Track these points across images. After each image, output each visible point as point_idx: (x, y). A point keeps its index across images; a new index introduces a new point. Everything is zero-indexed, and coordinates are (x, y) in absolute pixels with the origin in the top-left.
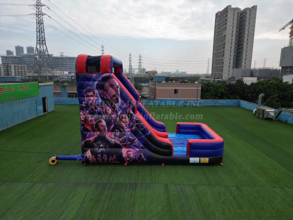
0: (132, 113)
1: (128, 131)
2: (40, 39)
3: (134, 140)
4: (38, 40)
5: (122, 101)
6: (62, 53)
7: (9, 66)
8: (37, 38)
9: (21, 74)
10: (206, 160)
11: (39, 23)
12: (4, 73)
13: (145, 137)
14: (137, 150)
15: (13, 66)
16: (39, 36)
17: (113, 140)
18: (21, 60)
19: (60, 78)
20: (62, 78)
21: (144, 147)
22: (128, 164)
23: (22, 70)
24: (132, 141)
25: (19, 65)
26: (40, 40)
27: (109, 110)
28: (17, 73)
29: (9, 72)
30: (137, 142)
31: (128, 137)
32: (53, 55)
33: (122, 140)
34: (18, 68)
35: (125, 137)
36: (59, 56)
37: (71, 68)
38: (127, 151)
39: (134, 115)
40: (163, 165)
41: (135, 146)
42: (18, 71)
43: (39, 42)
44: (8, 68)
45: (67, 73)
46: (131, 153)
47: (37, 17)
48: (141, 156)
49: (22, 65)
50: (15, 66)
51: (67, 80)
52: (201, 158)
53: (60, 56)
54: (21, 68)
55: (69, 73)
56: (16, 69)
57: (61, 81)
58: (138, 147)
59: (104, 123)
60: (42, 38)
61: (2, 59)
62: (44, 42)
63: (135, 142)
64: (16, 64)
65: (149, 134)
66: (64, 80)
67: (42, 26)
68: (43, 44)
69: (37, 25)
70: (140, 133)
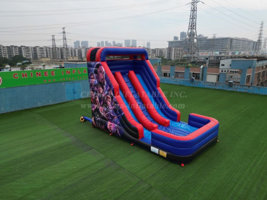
0: (113, 95)
1: (111, 109)
2: (192, 24)
3: (114, 117)
4: (190, 26)
5: (107, 84)
6: (215, 35)
7: (171, 49)
8: (189, 24)
9: (178, 55)
10: (164, 154)
11: (193, 11)
12: (167, 55)
13: (121, 116)
14: (116, 125)
15: (173, 49)
16: (192, 22)
17: (102, 113)
18: (182, 43)
19: (198, 59)
20: (199, 59)
21: (120, 124)
22: (112, 135)
23: (179, 52)
24: (113, 117)
25: (178, 48)
26: (191, 26)
27: (101, 90)
28: (176, 55)
29: (171, 54)
30: (116, 119)
31: (110, 114)
32: (208, 37)
33: (107, 115)
34: (177, 50)
35: (108, 113)
36: (211, 38)
37: (222, 49)
38: (110, 124)
39: (114, 97)
40: (132, 144)
41: (114, 122)
42: (177, 53)
43: (190, 28)
44: (170, 50)
45: (218, 53)
46: (112, 127)
47: (192, 5)
48: (117, 131)
49: (180, 48)
50: (175, 49)
51: (203, 60)
52: (160, 150)
53: (213, 38)
54: (180, 51)
55: (220, 53)
56: (176, 51)
57: (198, 62)
58: (116, 124)
59: (98, 99)
60: (193, 24)
61: (169, 44)
62: (194, 27)
63: (114, 119)
64: (176, 47)
65: (123, 115)
66: (201, 60)
67: (195, 12)
68: (193, 29)
69: (191, 13)
70: (117, 112)
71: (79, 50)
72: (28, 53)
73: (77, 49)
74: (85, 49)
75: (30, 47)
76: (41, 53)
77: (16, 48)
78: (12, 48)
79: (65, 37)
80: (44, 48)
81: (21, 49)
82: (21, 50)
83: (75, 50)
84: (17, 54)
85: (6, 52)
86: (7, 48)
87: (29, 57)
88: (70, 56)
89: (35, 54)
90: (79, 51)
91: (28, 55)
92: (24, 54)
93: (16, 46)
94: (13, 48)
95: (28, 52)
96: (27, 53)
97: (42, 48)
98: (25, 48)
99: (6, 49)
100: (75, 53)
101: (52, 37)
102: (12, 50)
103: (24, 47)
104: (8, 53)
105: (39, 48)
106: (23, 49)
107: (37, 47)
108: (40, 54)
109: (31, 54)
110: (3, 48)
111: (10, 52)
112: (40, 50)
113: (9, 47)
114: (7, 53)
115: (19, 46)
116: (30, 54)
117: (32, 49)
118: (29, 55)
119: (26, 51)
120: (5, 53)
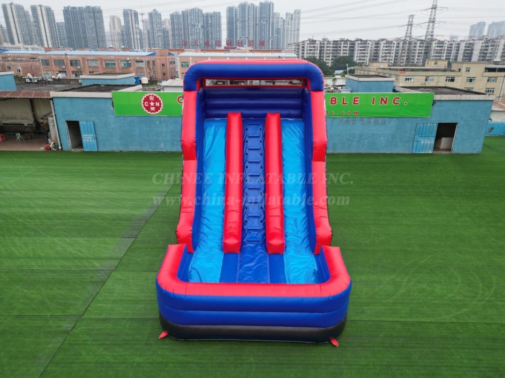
71: (470, 44)
72: (364, 52)
73: (465, 43)
74: (483, 41)
75: (370, 41)
76: (386, 52)
77: (347, 44)
78: (341, 44)
79: (434, 18)
80: (394, 42)
81: (355, 44)
82: (353, 47)
83: (459, 44)
84: (345, 55)
85: (330, 50)
86: (333, 44)
87: (364, 60)
88: (444, 58)
89: (376, 53)
90: (468, 47)
91: (363, 56)
92: (357, 54)
93: (348, 40)
94: (343, 43)
95: (365, 50)
96: (361, 52)
97: (391, 42)
98: (361, 44)
99: (332, 46)
100: (458, 50)
101: (410, 18)
102: (340, 47)
103: (359, 42)
104: (333, 53)
105: (385, 42)
106: (356, 45)
107: (383, 40)
108: (384, 55)
109: (369, 55)
110: (327, 44)
111: (336, 50)
112: (386, 47)
113: (338, 41)
114: (331, 52)
115: (353, 39)
116: (367, 54)
117: (374, 43)
118: (365, 56)
119: (361, 49)
120: (329, 52)
